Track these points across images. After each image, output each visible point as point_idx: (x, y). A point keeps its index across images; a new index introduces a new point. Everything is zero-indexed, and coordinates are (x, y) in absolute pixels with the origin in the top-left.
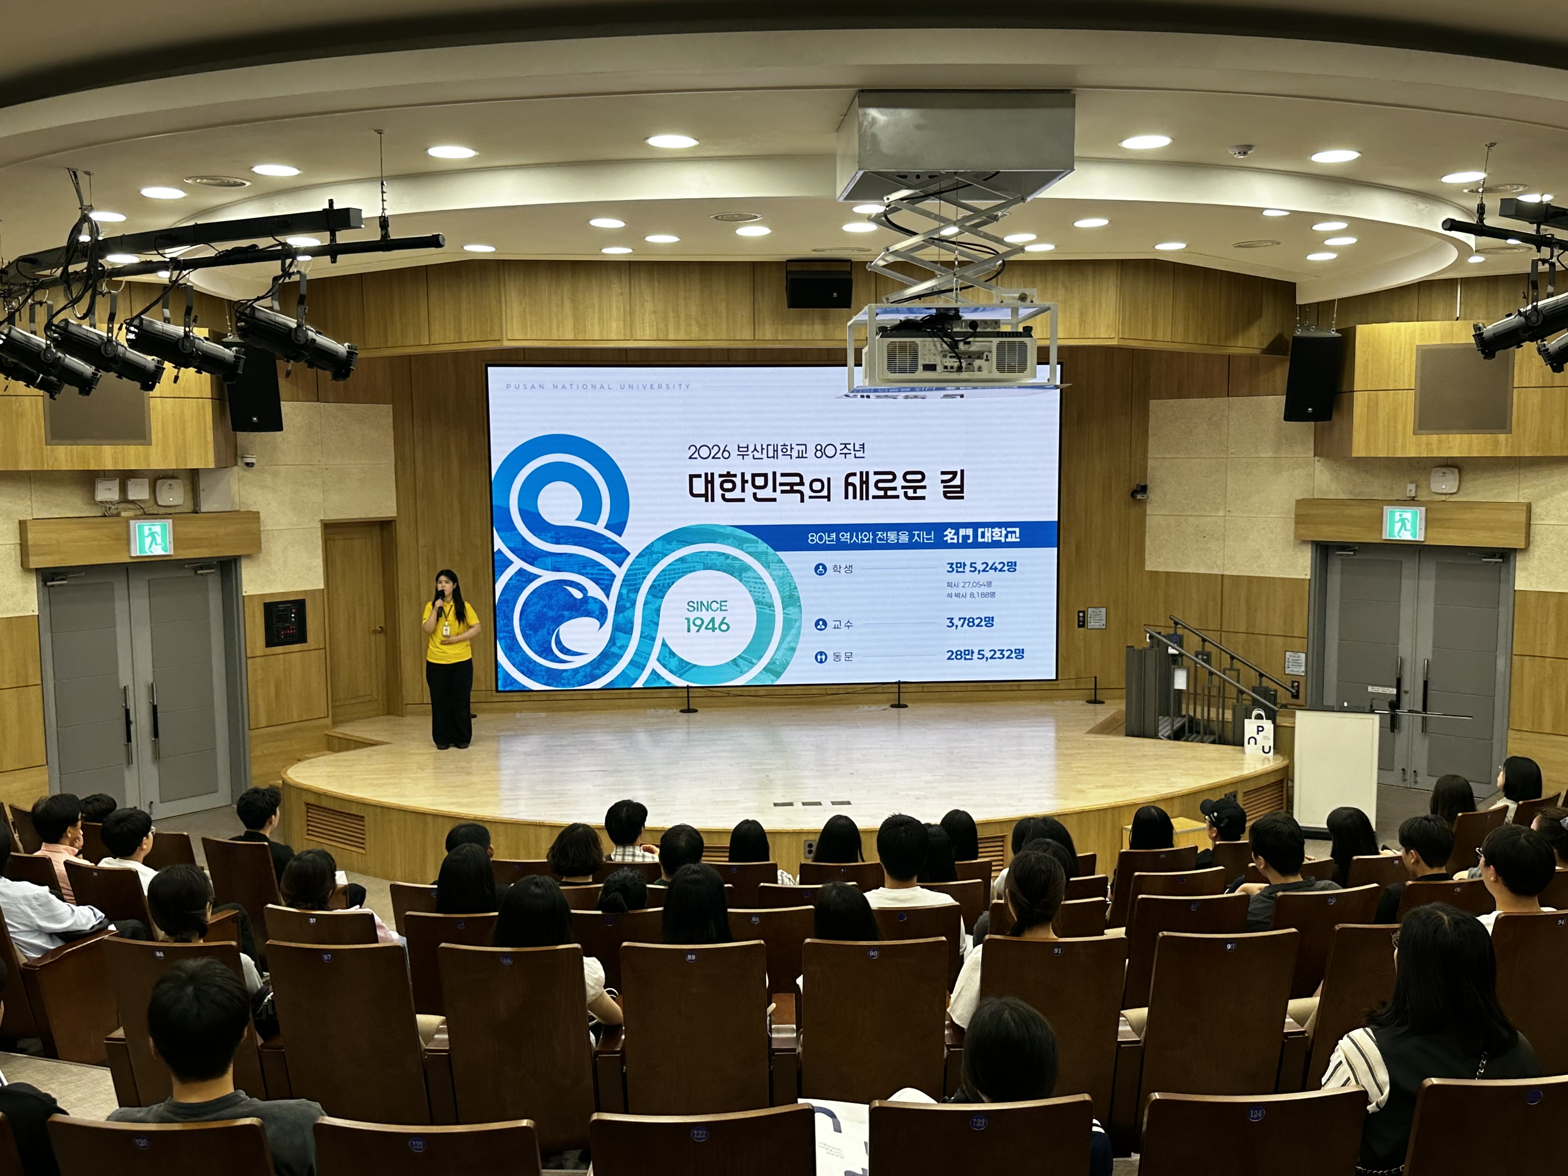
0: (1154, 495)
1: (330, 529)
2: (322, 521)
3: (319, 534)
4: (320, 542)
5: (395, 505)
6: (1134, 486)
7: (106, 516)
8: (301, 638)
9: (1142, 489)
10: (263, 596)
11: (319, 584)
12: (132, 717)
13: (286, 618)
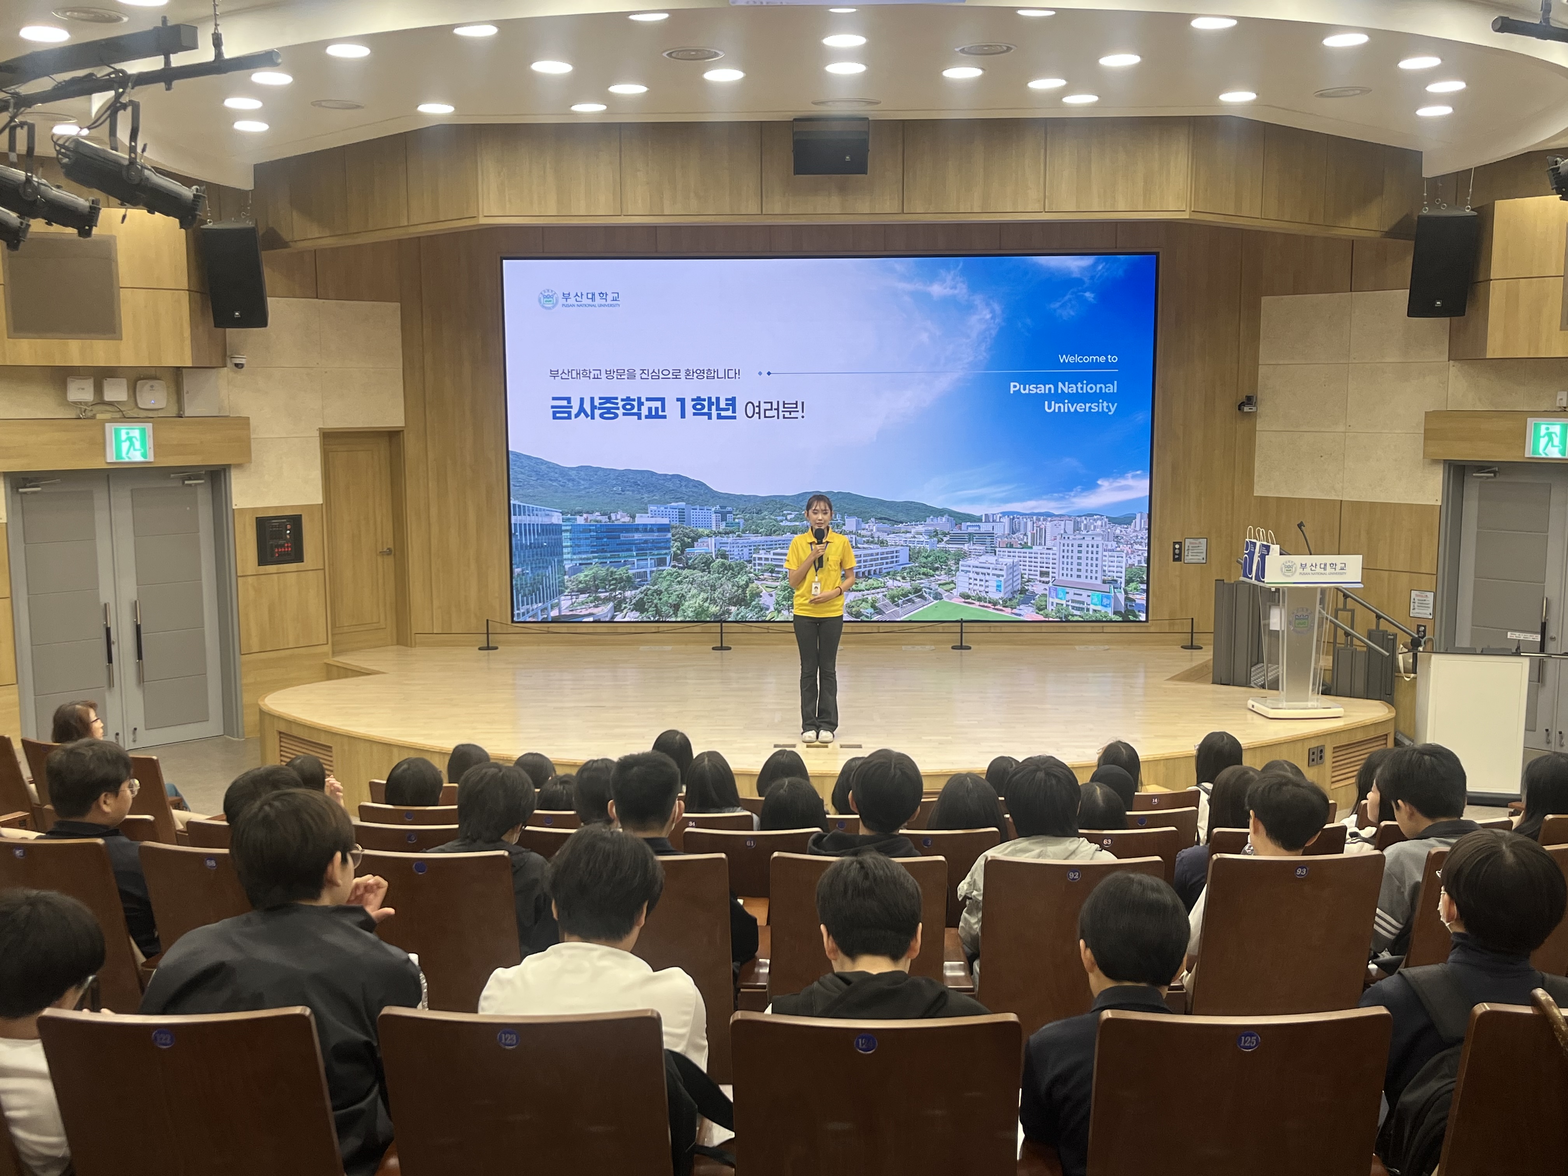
0: (1262, 408)
1: (330, 438)
2: (320, 429)
3: (318, 443)
4: (317, 453)
5: (402, 414)
6: (1241, 398)
7: (81, 418)
8: (298, 556)
9: (1250, 400)
10: (255, 510)
11: (317, 498)
12: (113, 637)
13: (278, 534)
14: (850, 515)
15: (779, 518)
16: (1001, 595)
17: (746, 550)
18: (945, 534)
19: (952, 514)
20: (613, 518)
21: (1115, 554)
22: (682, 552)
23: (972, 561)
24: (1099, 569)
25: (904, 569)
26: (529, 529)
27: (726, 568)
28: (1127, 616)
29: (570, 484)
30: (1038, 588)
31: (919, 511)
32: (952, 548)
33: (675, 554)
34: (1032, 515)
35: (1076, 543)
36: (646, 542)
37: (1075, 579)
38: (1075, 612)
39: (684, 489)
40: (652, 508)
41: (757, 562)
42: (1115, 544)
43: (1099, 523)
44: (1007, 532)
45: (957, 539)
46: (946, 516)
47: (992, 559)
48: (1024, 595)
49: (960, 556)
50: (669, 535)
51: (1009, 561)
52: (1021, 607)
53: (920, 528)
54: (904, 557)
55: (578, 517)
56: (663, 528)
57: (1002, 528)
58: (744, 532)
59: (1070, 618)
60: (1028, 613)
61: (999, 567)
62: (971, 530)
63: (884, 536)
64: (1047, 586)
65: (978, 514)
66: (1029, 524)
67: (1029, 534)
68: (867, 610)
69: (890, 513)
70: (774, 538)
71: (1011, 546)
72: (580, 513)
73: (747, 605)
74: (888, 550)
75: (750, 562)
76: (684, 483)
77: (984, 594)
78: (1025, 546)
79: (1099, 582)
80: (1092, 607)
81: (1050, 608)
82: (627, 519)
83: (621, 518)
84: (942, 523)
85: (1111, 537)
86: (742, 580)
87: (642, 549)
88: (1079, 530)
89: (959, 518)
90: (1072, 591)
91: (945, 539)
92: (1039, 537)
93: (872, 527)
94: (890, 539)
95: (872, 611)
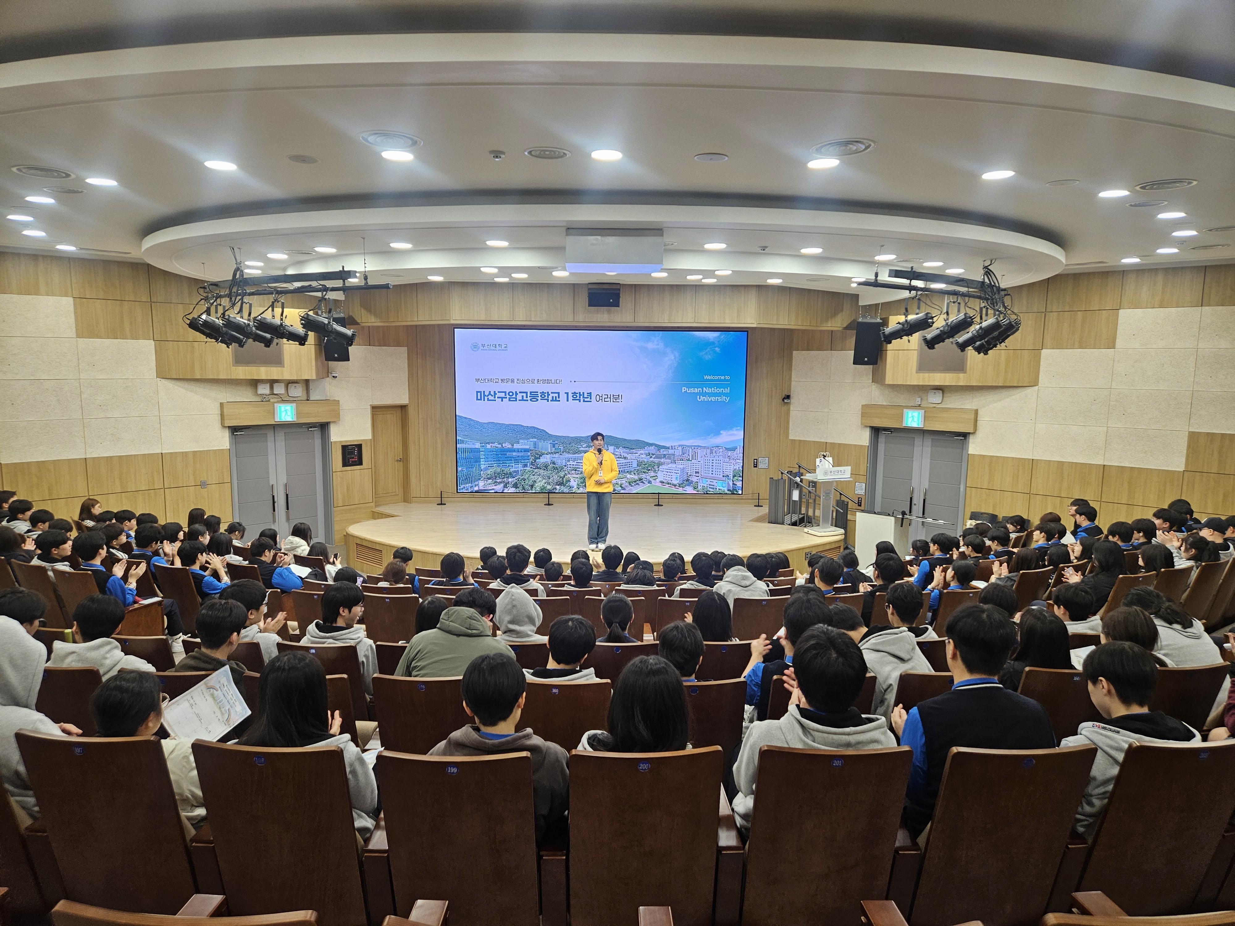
0: (793, 400)
1: (374, 408)
2: (371, 405)
3: (370, 412)
4: (369, 416)
5: (408, 397)
6: (784, 396)
7: (263, 401)
8: (360, 463)
9: (788, 397)
10: (341, 442)
11: (369, 436)
12: (276, 499)
13: (352, 453)
14: (611, 445)
15: (579, 447)
16: (678, 482)
17: (564, 461)
18: (653, 454)
19: (656, 445)
20: (504, 446)
21: (728, 464)
22: (535, 461)
23: (664, 467)
24: (721, 470)
25: (635, 470)
26: (465, 450)
27: (555, 468)
28: (733, 492)
29: (484, 430)
30: (694, 479)
31: (642, 444)
32: (656, 460)
33: (532, 462)
34: (692, 446)
35: (711, 459)
36: (518, 457)
37: (710, 475)
38: (712, 490)
39: (536, 433)
40: (521, 441)
41: (569, 466)
42: (728, 459)
43: (721, 450)
44: (680, 454)
45: (658, 457)
46: (654, 446)
47: (674, 465)
48: (688, 482)
49: (659, 464)
50: (529, 454)
51: (682, 467)
52: (687, 487)
53: (642, 452)
54: (635, 465)
55: (487, 445)
56: (526, 450)
57: (678, 452)
58: (563, 452)
59: (708, 492)
60: (689, 490)
61: (677, 469)
62: (665, 453)
63: (626, 455)
64: (698, 478)
65: (668, 446)
66: (691, 450)
67: (690, 455)
68: (618, 488)
69: (629, 445)
70: (576, 455)
71: (683, 460)
72: (489, 443)
73: (564, 485)
74: (628, 461)
75: (565, 466)
76: (536, 430)
77: (670, 482)
78: (689, 460)
79: (721, 476)
80: (718, 488)
81: (699, 488)
82: (510, 446)
83: (507, 445)
84: (652, 449)
85: (726, 456)
86: (562, 474)
87: (517, 461)
88: (712, 453)
89: (659, 447)
90: (709, 480)
91: (653, 457)
92: (695, 456)
93: (621, 451)
94: (629, 456)
95: (620, 488)
